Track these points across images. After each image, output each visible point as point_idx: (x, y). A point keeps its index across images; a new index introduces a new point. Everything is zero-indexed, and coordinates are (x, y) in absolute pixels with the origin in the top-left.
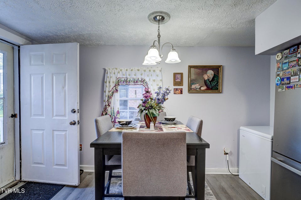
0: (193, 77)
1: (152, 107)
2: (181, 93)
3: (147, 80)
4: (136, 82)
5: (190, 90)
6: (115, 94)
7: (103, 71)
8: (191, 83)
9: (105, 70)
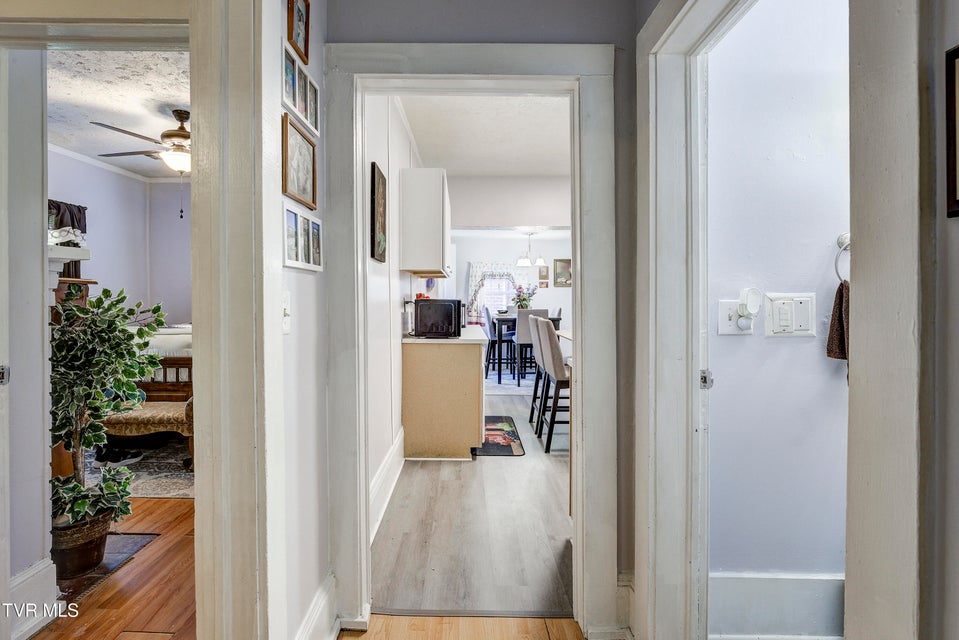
0: (559, 270)
1: (524, 300)
2: (547, 286)
3: (513, 274)
4: (501, 276)
5: (556, 283)
6: (482, 289)
7: (466, 265)
8: (556, 276)
9: (469, 264)
